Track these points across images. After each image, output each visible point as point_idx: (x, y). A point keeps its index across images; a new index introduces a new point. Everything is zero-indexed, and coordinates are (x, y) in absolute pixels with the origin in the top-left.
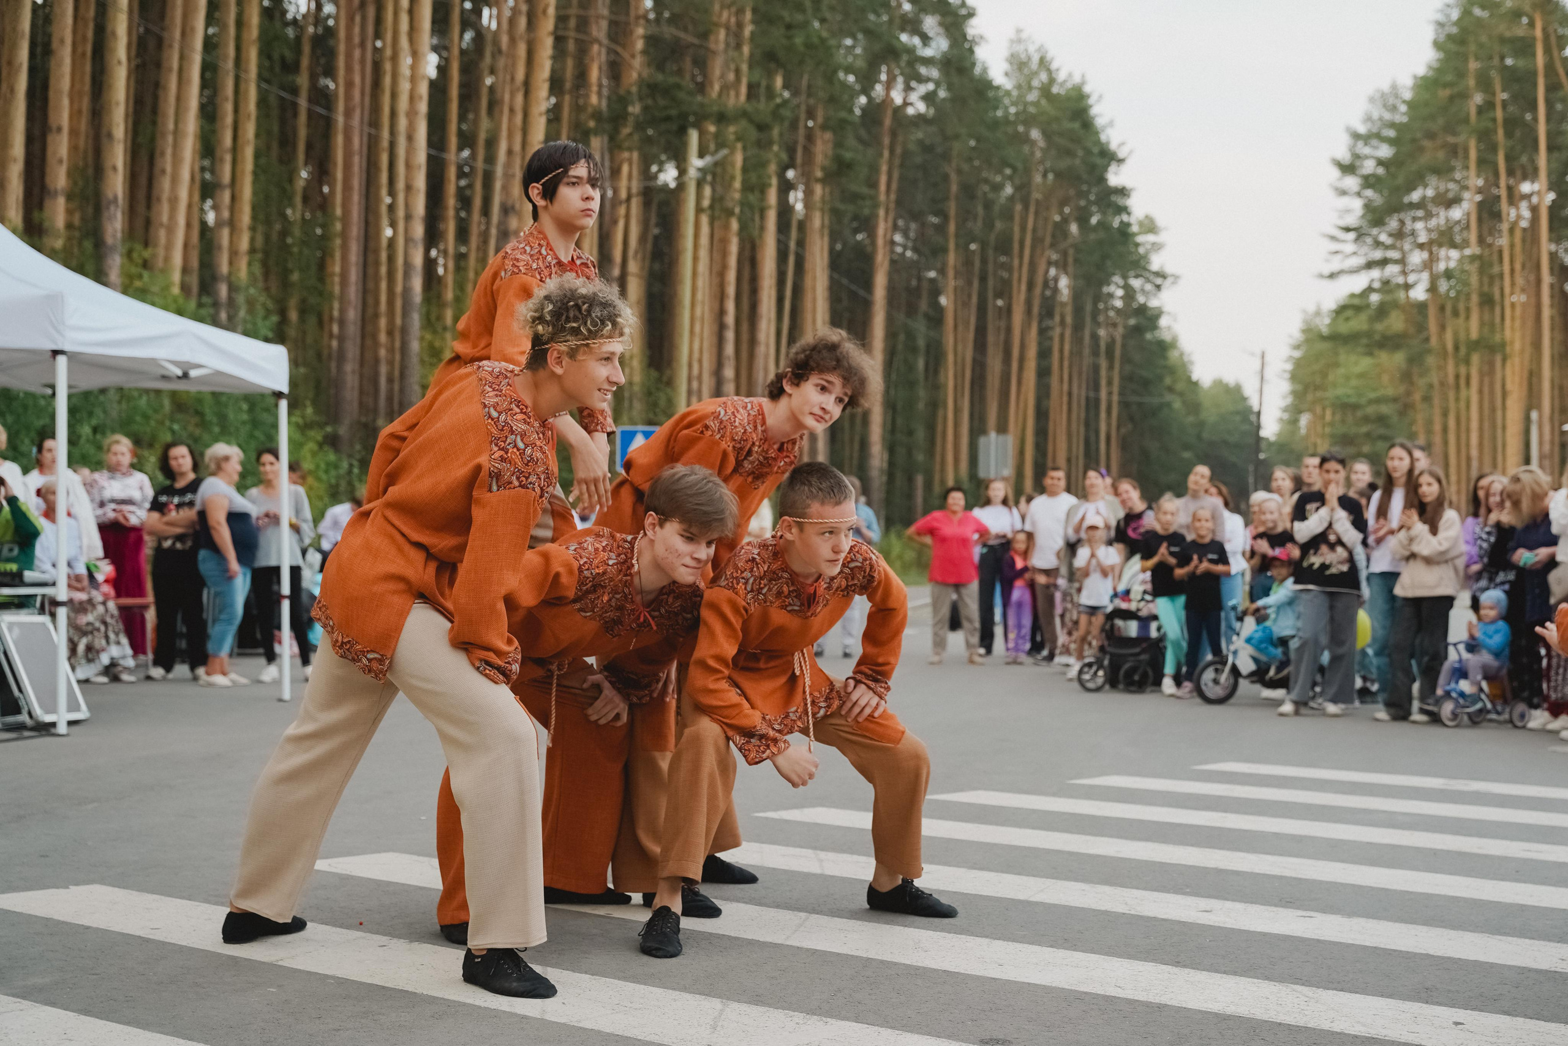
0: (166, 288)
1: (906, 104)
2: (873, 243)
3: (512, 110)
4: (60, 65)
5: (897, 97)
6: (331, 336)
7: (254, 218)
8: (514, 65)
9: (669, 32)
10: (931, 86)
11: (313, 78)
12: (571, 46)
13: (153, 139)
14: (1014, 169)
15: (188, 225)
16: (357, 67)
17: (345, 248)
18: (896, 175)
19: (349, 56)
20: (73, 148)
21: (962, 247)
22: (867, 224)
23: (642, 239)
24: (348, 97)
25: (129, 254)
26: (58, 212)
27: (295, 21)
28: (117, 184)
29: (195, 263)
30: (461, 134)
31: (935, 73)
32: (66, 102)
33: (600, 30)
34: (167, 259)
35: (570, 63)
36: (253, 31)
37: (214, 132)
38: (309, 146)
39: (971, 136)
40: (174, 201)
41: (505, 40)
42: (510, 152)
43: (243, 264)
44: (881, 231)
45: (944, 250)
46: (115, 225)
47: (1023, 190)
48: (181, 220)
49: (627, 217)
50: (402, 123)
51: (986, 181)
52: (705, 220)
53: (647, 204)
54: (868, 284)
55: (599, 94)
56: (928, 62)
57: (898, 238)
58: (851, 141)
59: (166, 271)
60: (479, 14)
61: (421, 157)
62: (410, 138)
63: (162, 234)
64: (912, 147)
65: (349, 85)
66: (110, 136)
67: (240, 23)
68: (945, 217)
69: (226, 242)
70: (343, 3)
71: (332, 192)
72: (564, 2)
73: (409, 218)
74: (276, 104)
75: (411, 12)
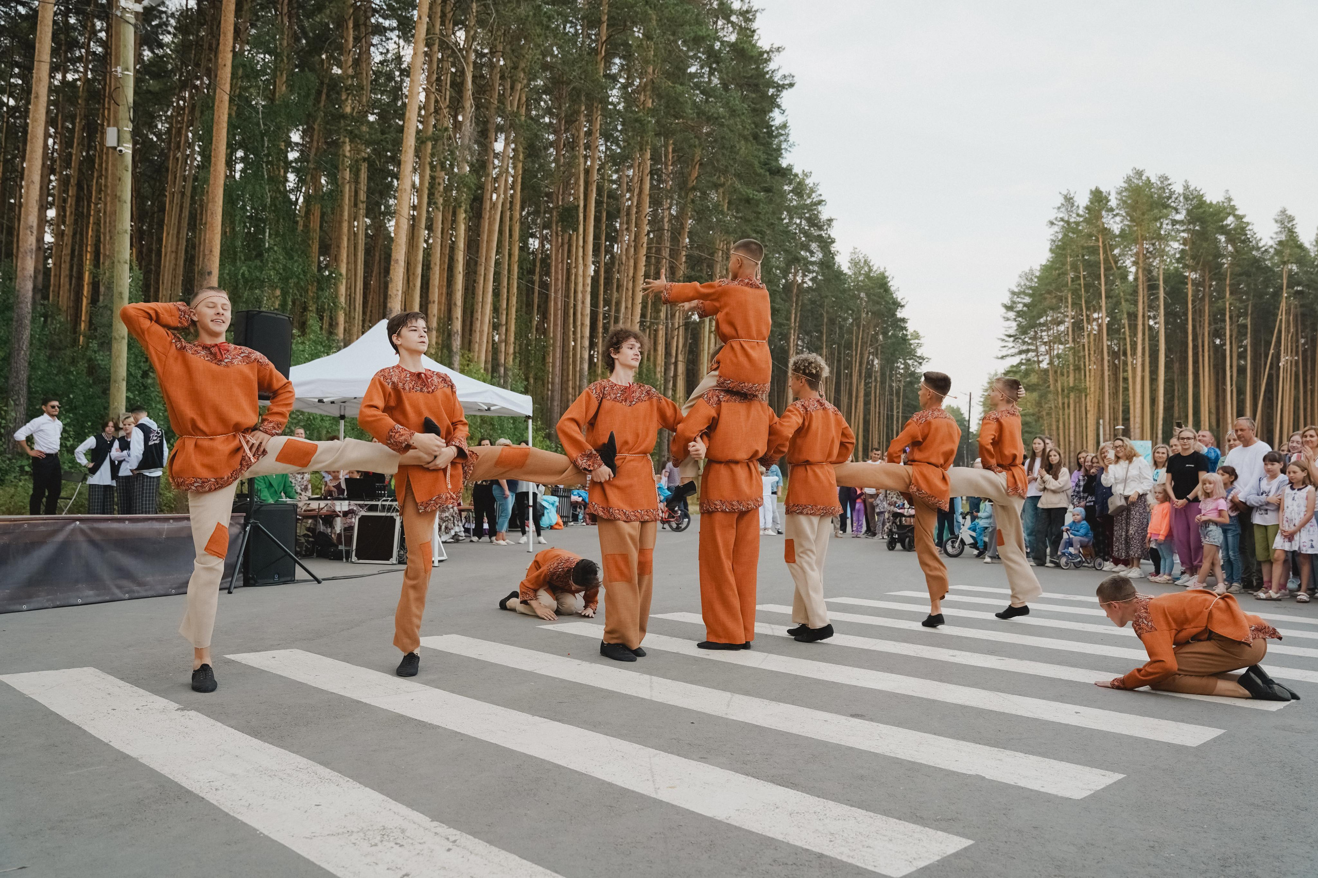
0: (479, 371)
1: (803, 282)
2: (788, 345)
3: (627, 289)
4: (434, 274)
5: (799, 279)
6: (548, 390)
7: (515, 338)
8: (628, 269)
9: (696, 253)
10: (814, 274)
11: (541, 277)
12: (653, 260)
13: (473, 305)
14: (853, 311)
15: (487, 342)
16: (560, 272)
17: (554, 350)
18: (799, 315)
19: (556, 267)
20: (439, 310)
21: (830, 347)
22: (786, 337)
23: (684, 345)
24: (556, 285)
25: (463, 356)
27: (533, 252)
28: (458, 325)
29: (490, 359)
30: (604, 299)
31: (816, 268)
32: (437, 290)
33: (666, 253)
34: (478, 357)
36: (516, 258)
37: (499, 301)
38: (539, 307)
39: (833, 296)
40: (482, 332)
41: (624, 258)
42: (626, 308)
43: (511, 358)
44: (792, 340)
45: (822, 348)
46: (457, 343)
47: (857, 320)
48: (485, 340)
49: (678, 335)
50: (580, 296)
51: (840, 316)
52: (712, 336)
53: (686, 330)
56: (813, 263)
57: (799, 343)
58: (779, 300)
59: (478, 362)
60: (613, 248)
61: (588, 311)
62: (583, 303)
63: (477, 345)
64: (806, 301)
65: (557, 279)
66: (455, 304)
67: (510, 255)
68: (822, 333)
69: (503, 349)
70: (554, 244)
71: (549, 326)
72: (650, 241)
73: (582, 337)
74: (525, 288)
75: (583, 247)
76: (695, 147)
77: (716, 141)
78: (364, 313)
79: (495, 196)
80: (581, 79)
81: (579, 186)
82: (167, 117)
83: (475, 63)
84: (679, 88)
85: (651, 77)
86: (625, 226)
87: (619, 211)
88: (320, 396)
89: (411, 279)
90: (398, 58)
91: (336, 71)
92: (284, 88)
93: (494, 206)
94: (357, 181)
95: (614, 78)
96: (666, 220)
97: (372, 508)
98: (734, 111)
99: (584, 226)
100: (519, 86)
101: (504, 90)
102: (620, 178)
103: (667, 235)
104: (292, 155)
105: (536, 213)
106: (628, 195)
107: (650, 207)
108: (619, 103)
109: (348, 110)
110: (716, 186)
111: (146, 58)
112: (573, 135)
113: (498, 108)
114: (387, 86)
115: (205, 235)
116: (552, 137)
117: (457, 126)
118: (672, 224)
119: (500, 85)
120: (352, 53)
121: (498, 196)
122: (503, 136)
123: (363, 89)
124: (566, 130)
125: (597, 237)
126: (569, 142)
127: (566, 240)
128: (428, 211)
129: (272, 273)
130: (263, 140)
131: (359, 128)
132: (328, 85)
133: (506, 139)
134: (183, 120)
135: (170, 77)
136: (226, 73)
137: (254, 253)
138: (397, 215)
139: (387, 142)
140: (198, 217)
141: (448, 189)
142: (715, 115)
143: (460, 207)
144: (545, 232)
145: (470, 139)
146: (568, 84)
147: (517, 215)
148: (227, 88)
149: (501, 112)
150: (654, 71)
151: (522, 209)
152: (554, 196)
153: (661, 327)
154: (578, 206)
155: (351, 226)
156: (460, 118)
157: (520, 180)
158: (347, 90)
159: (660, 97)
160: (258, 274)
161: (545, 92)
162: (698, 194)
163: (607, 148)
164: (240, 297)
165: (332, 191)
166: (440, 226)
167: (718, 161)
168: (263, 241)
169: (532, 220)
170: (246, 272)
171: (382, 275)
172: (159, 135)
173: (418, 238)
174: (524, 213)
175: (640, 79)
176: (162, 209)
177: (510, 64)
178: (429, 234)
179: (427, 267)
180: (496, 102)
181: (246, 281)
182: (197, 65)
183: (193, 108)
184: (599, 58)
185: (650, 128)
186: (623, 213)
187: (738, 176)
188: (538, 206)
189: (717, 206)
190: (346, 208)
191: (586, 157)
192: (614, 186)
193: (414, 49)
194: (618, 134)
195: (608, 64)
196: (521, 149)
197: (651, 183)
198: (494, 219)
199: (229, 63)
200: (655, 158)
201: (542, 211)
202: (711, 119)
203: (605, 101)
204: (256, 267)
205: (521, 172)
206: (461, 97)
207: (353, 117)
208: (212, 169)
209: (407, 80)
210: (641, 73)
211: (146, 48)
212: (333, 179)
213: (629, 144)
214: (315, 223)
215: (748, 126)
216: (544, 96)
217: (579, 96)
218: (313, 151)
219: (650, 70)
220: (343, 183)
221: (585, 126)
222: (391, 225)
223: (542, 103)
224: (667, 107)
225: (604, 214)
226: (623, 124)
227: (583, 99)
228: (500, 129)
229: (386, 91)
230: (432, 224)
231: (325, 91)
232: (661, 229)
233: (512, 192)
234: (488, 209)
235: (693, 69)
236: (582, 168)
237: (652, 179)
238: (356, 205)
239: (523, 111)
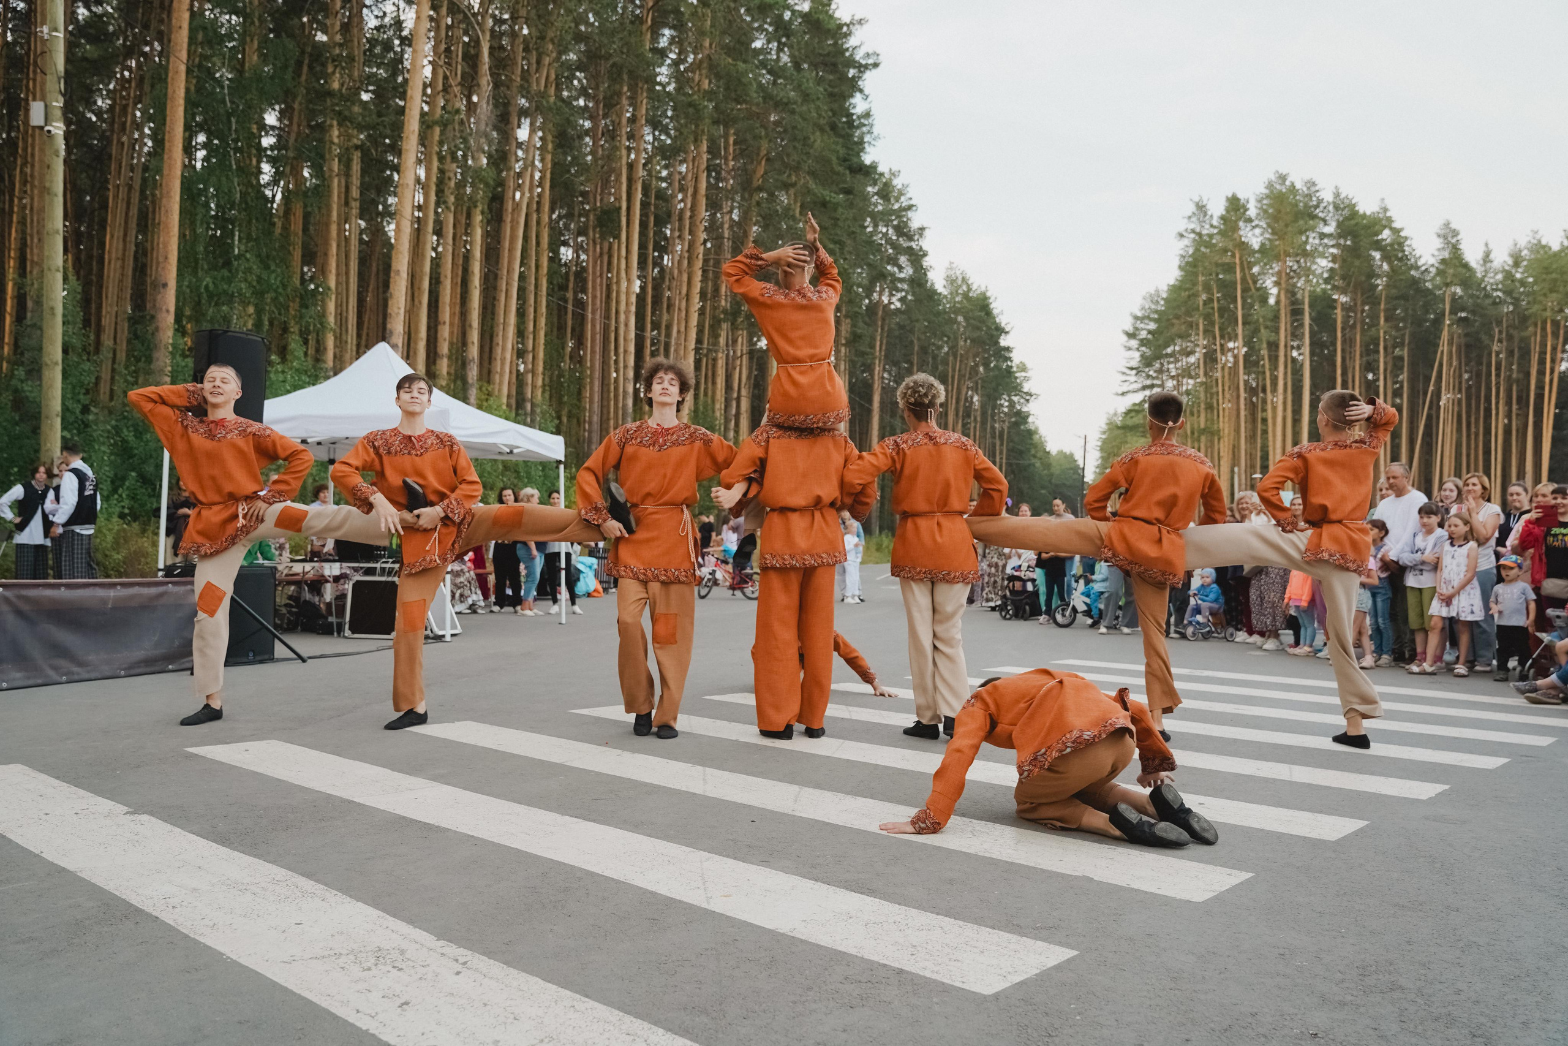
0: (500, 406)
1: (890, 303)
2: (873, 378)
3: (680, 309)
4: (444, 289)
5: (885, 299)
6: (585, 430)
7: (544, 368)
8: (681, 285)
10: (903, 294)
11: (575, 293)
12: (711, 275)
13: (492, 327)
14: (949, 338)
15: (511, 372)
16: (598, 288)
17: (592, 383)
18: (884, 341)
19: (594, 281)
20: (451, 333)
22: (869, 369)
23: (749, 377)
24: (594, 304)
25: (480, 388)
26: (443, 366)
27: (566, 264)
28: (474, 351)
29: (514, 393)
30: (652, 322)
31: (905, 287)
32: (448, 309)
34: (500, 390)
35: (710, 284)
36: (544, 270)
37: (524, 323)
38: (573, 330)
39: (925, 320)
40: (503, 360)
41: (676, 272)
42: (679, 332)
43: (539, 392)
44: (876, 372)
46: (473, 373)
47: (953, 349)
48: (507, 370)
49: (741, 365)
50: (622, 317)
51: (934, 344)
53: (751, 359)
54: (870, 401)
55: (726, 300)
56: (902, 280)
57: (886, 375)
58: (861, 324)
59: (499, 397)
60: (663, 259)
61: (632, 335)
62: (626, 325)
63: (497, 377)
64: (893, 326)
65: (594, 297)
66: (470, 326)
67: (537, 267)
68: (912, 364)
69: (530, 381)
70: (591, 253)
71: (585, 354)
72: (707, 252)
73: (625, 367)
74: (555, 307)
75: (627, 258)
76: (761, 138)
77: (785, 131)
78: (359, 336)
79: (518, 195)
80: (623, 53)
81: (621, 183)
82: (109, 91)
83: (492, 31)
84: (741, 66)
85: (707, 52)
86: (677, 234)
87: (669, 215)
88: (304, 435)
89: (416, 294)
90: (398, 24)
91: (321, 37)
92: (255, 58)
93: (517, 206)
94: (348, 175)
95: (663, 53)
96: (726, 226)
97: (370, 571)
98: (808, 95)
99: (628, 232)
100: (547, 60)
101: (529, 64)
102: (670, 175)
103: (727, 244)
104: (267, 141)
105: (570, 216)
106: (680, 196)
107: (706, 211)
108: (669, 84)
109: (336, 85)
110: (786, 186)
111: (80, 17)
112: (613, 122)
113: (522, 86)
114: (385, 57)
115: (159, 238)
116: (587, 124)
117: (471, 108)
118: (734, 232)
119: (523, 58)
120: (339, 16)
121: (522, 195)
122: (528, 121)
123: (353, 60)
124: (605, 116)
125: (642, 246)
126: (609, 131)
127: (606, 249)
128: (436, 212)
129: (243, 285)
130: (230, 122)
131: (349, 109)
132: (311, 55)
133: (532, 124)
134: (129, 94)
135: (111, 41)
136: (182, 38)
137: (221, 261)
138: (398, 217)
139: (385, 127)
140: (150, 215)
141: (460, 185)
142: (785, 100)
143: (476, 207)
144: (580, 239)
145: (487, 125)
146: (607, 59)
147: (545, 218)
148: (184, 55)
149: (525, 91)
150: (711, 45)
151: (552, 211)
152: (591, 195)
153: (720, 355)
154: (620, 208)
155: (341, 230)
156: (475, 99)
157: (548, 175)
158: (334, 61)
159: (718, 76)
160: (225, 287)
161: (579, 69)
162: (765, 195)
163: (655, 139)
164: (204, 315)
165: (317, 186)
166: (451, 231)
167: (788, 155)
168: (232, 246)
169: (565, 224)
170: (211, 286)
171: (381, 290)
172: (99, 113)
173: (425, 244)
174: (554, 216)
175: (695, 54)
176: (104, 206)
177: (535, 33)
178: (438, 240)
179: (436, 281)
180: (518, 79)
181: (211, 296)
182: (146, 27)
183: (141, 80)
184: (644, 27)
185: (706, 115)
186: (675, 218)
187: (812, 174)
188: (571, 207)
189: (787, 209)
190: (335, 207)
191: (629, 149)
192: (664, 185)
193: (417, 12)
194: (667, 120)
195: (656, 35)
196: (549, 138)
197: (708, 182)
198: (518, 223)
199: (185, 25)
200: (713, 151)
201: (576, 213)
202: (780, 105)
203: (651, 80)
204: (223, 278)
205: (549, 166)
206: (476, 73)
207: (342, 95)
208: (166, 157)
209: (409, 50)
210: (696, 47)
211: (80, 4)
212: (318, 171)
213: (681, 133)
214: (297, 225)
215: (824, 114)
216: (578, 74)
217: (620, 74)
218: (293, 136)
219: (707, 44)
220: (330, 176)
221: (627, 111)
222: (391, 228)
223: (576, 82)
224: (727, 89)
225: (652, 219)
226: (674, 109)
227: (625, 77)
228: (523, 113)
229: (383, 63)
230: (441, 229)
231: (306, 61)
232: (720, 237)
233: (539, 190)
234: (510, 210)
235: (758, 44)
236: (624, 161)
237: (709, 176)
238: (347, 204)
239: (552, 91)
